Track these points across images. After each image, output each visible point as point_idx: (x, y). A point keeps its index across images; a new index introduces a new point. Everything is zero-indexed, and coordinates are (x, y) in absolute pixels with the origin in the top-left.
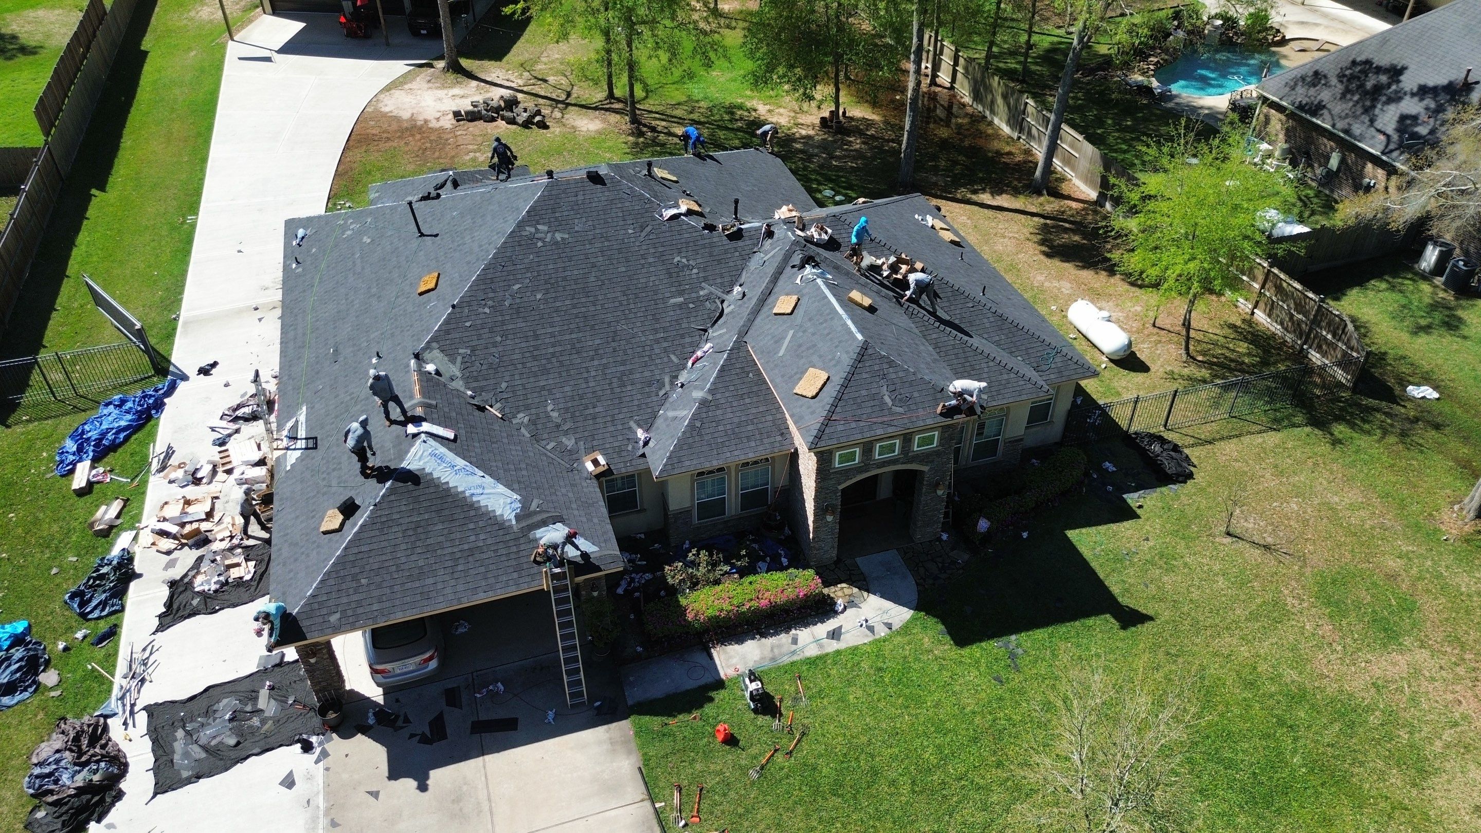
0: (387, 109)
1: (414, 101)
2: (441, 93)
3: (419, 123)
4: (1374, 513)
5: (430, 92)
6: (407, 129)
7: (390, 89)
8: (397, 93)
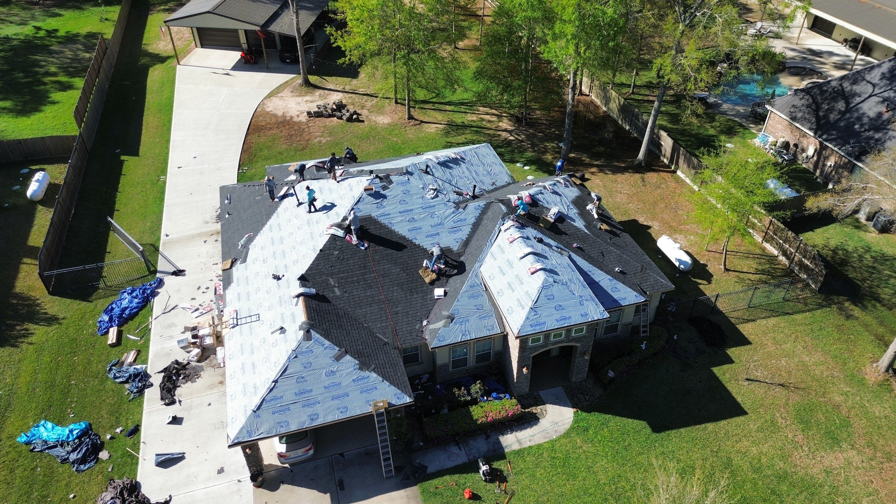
0: (269, 110)
1: (284, 104)
2: (299, 99)
3: (288, 118)
4: (828, 367)
5: (293, 98)
6: (281, 122)
7: (270, 97)
8: (274, 99)
